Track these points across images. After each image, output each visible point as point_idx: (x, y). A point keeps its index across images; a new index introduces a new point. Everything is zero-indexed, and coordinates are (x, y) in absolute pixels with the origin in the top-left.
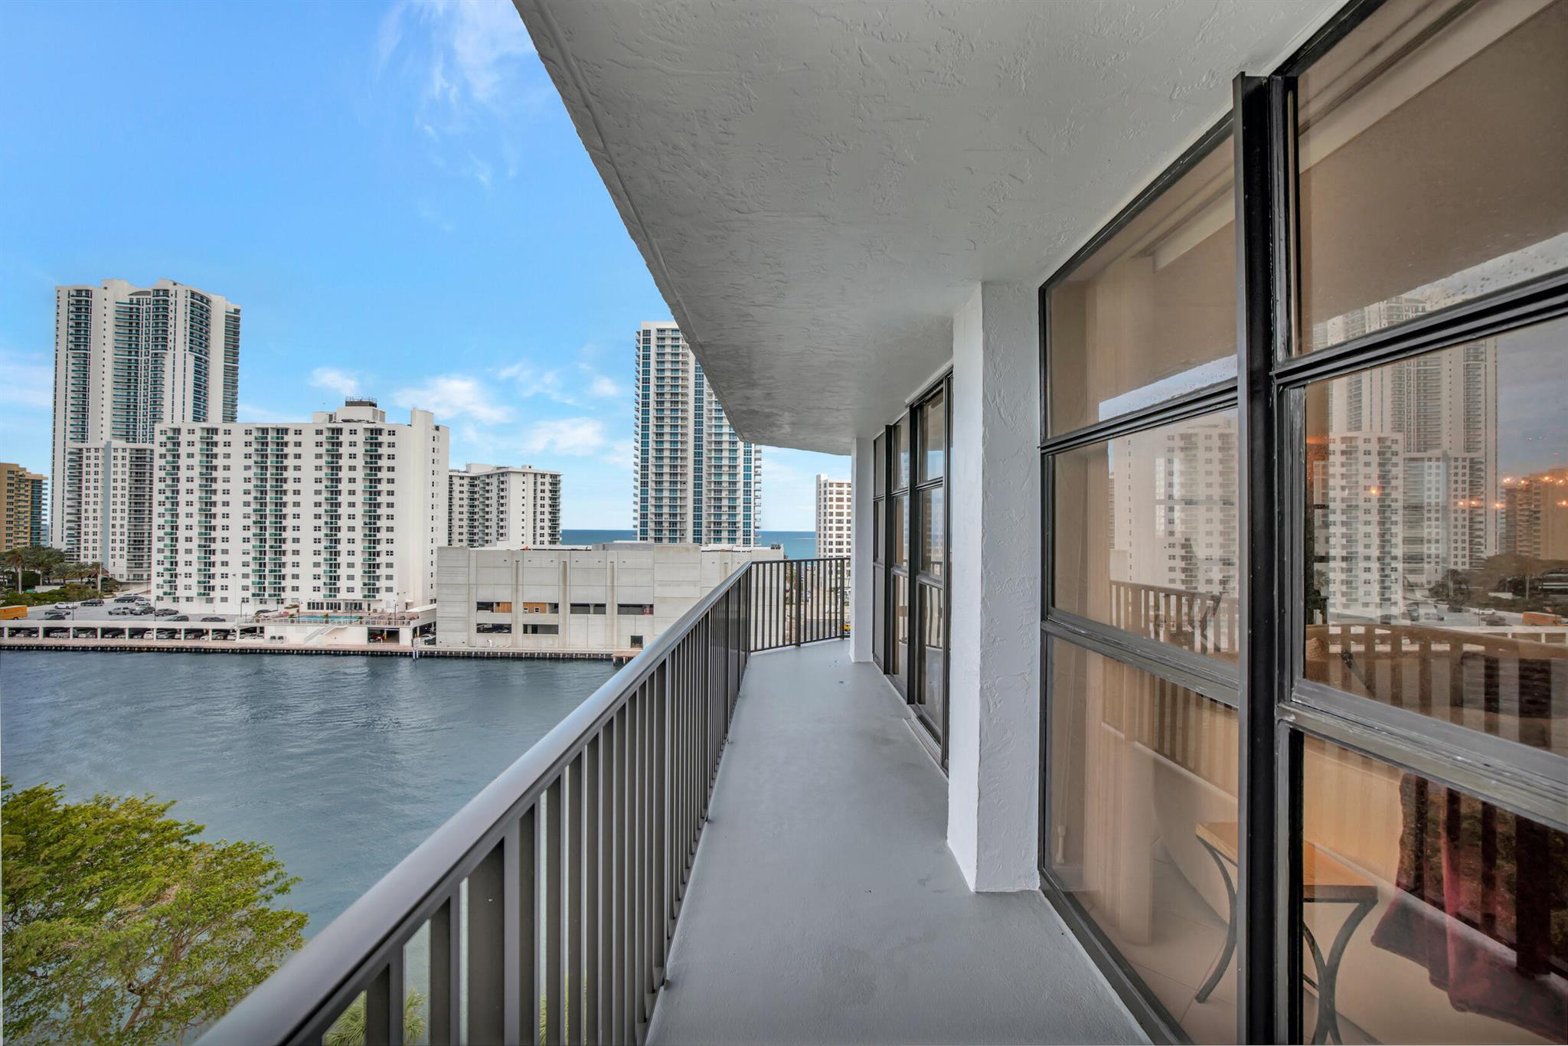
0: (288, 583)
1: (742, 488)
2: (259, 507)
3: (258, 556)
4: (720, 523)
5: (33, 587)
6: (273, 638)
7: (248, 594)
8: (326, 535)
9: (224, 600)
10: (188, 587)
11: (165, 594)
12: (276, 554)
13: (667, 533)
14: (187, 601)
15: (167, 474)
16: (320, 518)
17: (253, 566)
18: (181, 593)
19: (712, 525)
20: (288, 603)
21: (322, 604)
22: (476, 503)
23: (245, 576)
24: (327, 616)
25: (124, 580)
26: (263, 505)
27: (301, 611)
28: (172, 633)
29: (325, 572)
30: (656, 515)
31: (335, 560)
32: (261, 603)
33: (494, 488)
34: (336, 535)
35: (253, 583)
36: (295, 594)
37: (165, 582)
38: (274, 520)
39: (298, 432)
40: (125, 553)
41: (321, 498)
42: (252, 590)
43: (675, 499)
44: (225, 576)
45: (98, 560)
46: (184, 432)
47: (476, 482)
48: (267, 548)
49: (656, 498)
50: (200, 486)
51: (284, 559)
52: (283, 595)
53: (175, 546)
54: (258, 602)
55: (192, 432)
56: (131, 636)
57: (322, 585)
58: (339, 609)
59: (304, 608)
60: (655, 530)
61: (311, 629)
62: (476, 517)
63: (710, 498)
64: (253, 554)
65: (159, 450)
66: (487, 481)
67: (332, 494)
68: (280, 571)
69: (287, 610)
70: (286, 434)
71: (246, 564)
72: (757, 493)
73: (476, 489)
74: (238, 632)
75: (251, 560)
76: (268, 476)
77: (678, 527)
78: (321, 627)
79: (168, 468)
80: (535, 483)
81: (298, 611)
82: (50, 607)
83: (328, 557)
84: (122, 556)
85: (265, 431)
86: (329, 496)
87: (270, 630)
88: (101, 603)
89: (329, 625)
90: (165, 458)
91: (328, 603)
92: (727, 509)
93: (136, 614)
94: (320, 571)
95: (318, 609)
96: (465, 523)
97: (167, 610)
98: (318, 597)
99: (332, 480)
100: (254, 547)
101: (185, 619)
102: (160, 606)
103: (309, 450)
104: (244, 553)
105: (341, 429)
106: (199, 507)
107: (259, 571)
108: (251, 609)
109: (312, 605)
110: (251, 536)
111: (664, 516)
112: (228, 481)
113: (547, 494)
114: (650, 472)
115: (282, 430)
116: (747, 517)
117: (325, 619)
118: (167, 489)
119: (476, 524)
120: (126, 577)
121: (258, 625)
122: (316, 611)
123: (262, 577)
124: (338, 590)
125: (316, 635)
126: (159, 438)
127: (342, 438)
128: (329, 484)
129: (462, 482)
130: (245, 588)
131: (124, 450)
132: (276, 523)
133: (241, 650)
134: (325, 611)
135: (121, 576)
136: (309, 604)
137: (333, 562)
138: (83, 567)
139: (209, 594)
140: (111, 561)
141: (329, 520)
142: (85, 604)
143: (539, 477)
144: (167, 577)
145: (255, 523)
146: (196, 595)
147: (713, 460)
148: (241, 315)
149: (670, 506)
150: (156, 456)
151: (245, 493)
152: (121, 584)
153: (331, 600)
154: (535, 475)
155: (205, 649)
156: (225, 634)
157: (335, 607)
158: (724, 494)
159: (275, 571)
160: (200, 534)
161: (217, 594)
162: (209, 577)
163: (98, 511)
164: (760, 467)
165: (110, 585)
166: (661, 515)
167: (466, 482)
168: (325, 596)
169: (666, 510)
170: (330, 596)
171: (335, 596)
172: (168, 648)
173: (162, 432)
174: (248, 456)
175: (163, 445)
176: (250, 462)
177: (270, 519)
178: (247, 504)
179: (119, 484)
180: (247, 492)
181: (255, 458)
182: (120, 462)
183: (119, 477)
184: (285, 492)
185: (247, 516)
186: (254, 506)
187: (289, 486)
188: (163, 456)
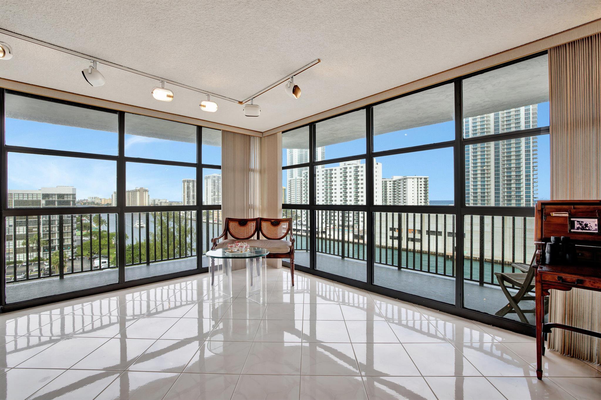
1: (524, 178)
4: (511, 196)
8: (343, 203)
13: (480, 201)
16: (342, 197)
19: (506, 198)
22: (396, 190)
26: (327, 193)
30: (474, 193)
33: (401, 184)
34: (346, 203)
39: (335, 170)
43: (484, 185)
47: (395, 183)
49: (474, 185)
52: (332, 222)
60: (474, 200)
62: (396, 196)
63: (504, 184)
65: (303, 179)
66: (399, 182)
67: (344, 189)
69: (333, 227)
70: (332, 171)
72: (535, 180)
73: (395, 185)
74: (320, 232)
76: (328, 184)
77: (486, 198)
80: (418, 182)
85: (327, 170)
87: (328, 232)
92: (515, 189)
93: (299, 225)
96: (392, 198)
103: (338, 175)
105: (347, 168)
111: (478, 194)
113: (423, 186)
114: (470, 173)
116: (528, 192)
119: (396, 198)
126: (303, 175)
127: (347, 171)
128: (344, 186)
129: (390, 183)
131: (299, 179)
135: (299, 214)
141: (344, 198)
143: (419, 179)
147: (506, 165)
149: (481, 189)
150: (303, 180)
154: (418, 178)
158: (512, 182)
164: (536, 166)
166: (477, 193)
167: (392, 183)
169: (479, 191)
173: (304, 173)
174: (323, 179)
175: (304, 177)
176: (324, 180)
177: (329, 198)
178: (323, 193)
179: (298, 189)
180: (323, 190)
181: (325, 179)
182: (298, 183)
183: (298, 187)
184: (332, 189)
185: (323, 197)
186: (325, 194)
187: (333, 187)
188: (304, 180)
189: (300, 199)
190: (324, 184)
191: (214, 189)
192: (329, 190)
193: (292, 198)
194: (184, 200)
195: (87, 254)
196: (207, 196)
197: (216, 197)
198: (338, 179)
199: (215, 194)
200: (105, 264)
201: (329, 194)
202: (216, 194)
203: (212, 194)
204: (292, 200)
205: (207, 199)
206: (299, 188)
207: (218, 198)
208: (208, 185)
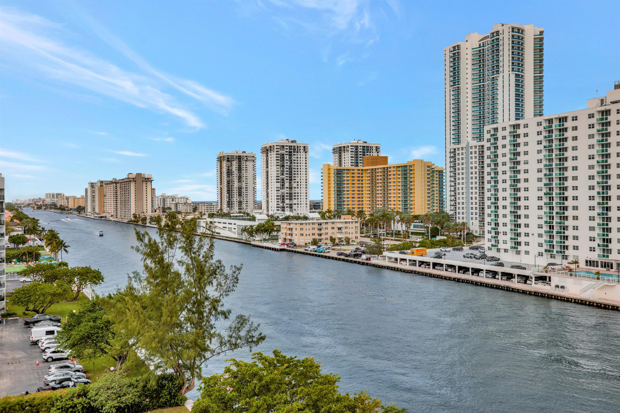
0: (570, 243)
2: (548, 182)
3: (548, 220)
5: (435, 236)
6: (557, 286)
7: (542, 250)
8: (599, 204)
9: (527, 253)
10: (505, 242)
11: (492, 245)
12: (561, 219)
14: (505, 252)
15: (491, 161)
16: (593, 189)
17: (546, 228)
18: (501, 246)
20: (570, 259)
21: (597, 262)
23: (540, 235)
24: (598, 273)
25: (477, 235)
26: (551, 180)
27: (580, 266)
28: (494, 274)
29: (598, 235)
31: (607, 225)
32: (551, 257)
34: (607, 203)
35: (545, 241)
36: (575, 253)
37: (492, 237)
38: (558, 192)
39: (575, 119)
40: (477, 216)
41: (594, 172)
42: (545, 247)
44: (527, 235)
45: (465, 221)
46: (500, 130)
48: (554, 214)
50: (510, 168)
51: (567, 223)
52: (567, 253)
53: (497, 212)
54: (549, 256)
55: (504, 129)
56: (473, 274)
57: (596, 246)
58: (612, 268)
59: (582, 264)
61: (586, 283)
64: (545, 219)
65: (487, 145)
67: (603, 168)
68: (564, 233)
69: (569, 265)
70: (566, 121)
71: (540, 227)
74: (534, 279)
75: (543, 223)
76: (554, 156)
78: (594, 282)
79: (492, 157)
81: (578, 266)
82: (437, 250)
83: (601, 222)
84: (476, 219)
85: (550, 121)
86: (601, 170)
87: (556, 280)
88: (461, 249)
89: (600, 281)
90: (490, 150)
91: (602, 262)
93: (477, 259)
94: (594, 234)
95: (594, 266)
97: (493, 257)
98: (594, 256)
99: (603, 155)
100: (545, 213)
101: (501, 265)
102: (489, 254)
103: (583, 132)
104: (539, 218)
105: (610, 111)
106: (510, 183)
107: (549, 232)
108: (544, 261)
109: (589, 263)
110: (543, 205)
112: (527, 163)
115: (563, 118)
117: (596, 276)
118: (492, 171)
120: (478, 232)
121: (547, 275)
122: (592, 268)
123: (551, 237)
124: (610, 251)
125: (589, 288)
126: (487, 136)
127: (610, 118)
128: (600, 159)
130: (540, 245)
131: (475, 147)
132: (560, 194)
133: (535, 293)
134: (599, 269)
135: (476, 231)
136: (587, 262)
137: (605, 227)
138: (457, 225)
139: (517, 248)
140: (471, 221)
141: (601, 191)
142: (454, 249)
144: (493, 234)
145: (545, 194)
146: (509, 248)
148: (544, 36)
151: (538, 172)
152: (476, 237)
153: (605, 260)
155: (513, 289)
156: (525, 279)
157: (608, 266)
159: (560, 233)
160: (511, 203)
161: (522, 248)
162: (518, 235)
163: (464, 188)
165: (470, 238)
168: (599, 256)
170: (604, 256)
171: (608, 256)
172: (491, 285)
173: (488, 132)
174: (539, 143)
175: (489, 140)
176: (541, 147)
177: (556, 191)
178: (540, 180)
179: (474, 170)
180: (540, 171)
181: (545, 143)
182: (473, 155)
183: (474, 165)
184: (566, 169)
185: (540, 189)
186: (545, 181)
187: (569, 164)
188: (489, 149)
189: (477, 196)
190: (541, 156)
191: (283, 174)
192: (556, 173)
193: (457, 191)
194: (221, 198)
195: (24, 313)
196: (267, 189)
197: (286, 191)
198: (583, 142)
199: (283, 185)
200: (51, 336)
201: (555, 182)
202: (287, 185)
203: (279, 185)
204: (458, 196)
205: (268, 197)
206: (476, 168)
207: (291, 194)
208: (269, 165)
